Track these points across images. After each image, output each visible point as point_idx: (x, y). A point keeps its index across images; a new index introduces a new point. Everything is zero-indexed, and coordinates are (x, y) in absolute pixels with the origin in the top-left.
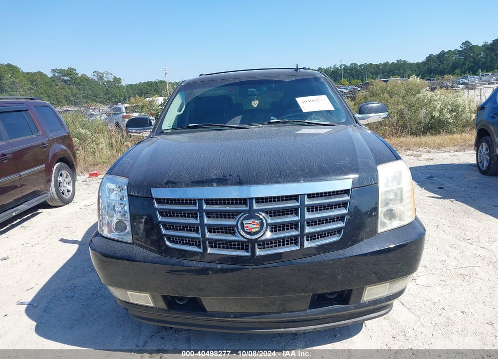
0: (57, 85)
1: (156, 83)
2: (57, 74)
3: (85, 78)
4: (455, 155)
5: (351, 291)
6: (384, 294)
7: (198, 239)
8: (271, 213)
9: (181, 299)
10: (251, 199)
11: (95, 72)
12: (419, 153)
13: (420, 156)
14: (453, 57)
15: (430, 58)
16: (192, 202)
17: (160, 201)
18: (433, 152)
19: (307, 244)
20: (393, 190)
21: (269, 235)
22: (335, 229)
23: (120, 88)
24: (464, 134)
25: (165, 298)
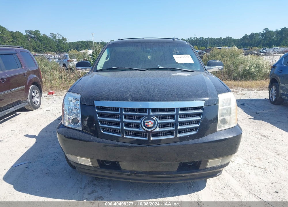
0: (28, 40)
1: (87, 42)
2: (28, 34)
3: (45, 37)
4: (257, 93)
5: (201, 162)
6: (218, 165)
7: (120, 129)
8: (160, 117)
9: (108, 162)
10: (149, 109)
11: (51, 33)
12: (237, 90)
13: (238, 92)
14: (258, 37)
15: (245, 37)
16: (116, 109)
17: (99, 108)
18: (245, 90)
19: (178, 135)
20: (226, 108)
21: (158, 129)
22: (194, 127)
23: (66, 44)
24: (262, 81)
25: (98, 161)
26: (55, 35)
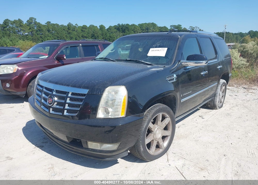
2: (172, 28)
10: (53, 90)
11: (191, 27)
26: (194, 27)
